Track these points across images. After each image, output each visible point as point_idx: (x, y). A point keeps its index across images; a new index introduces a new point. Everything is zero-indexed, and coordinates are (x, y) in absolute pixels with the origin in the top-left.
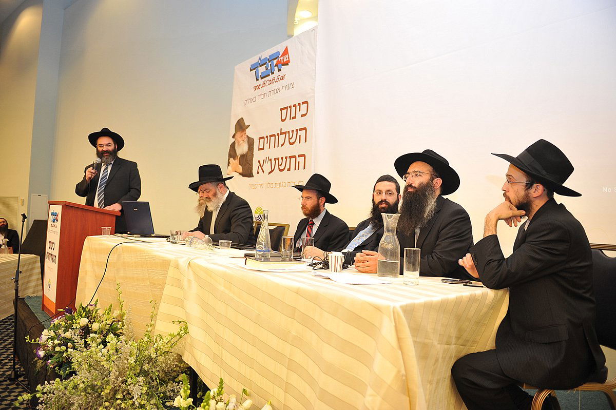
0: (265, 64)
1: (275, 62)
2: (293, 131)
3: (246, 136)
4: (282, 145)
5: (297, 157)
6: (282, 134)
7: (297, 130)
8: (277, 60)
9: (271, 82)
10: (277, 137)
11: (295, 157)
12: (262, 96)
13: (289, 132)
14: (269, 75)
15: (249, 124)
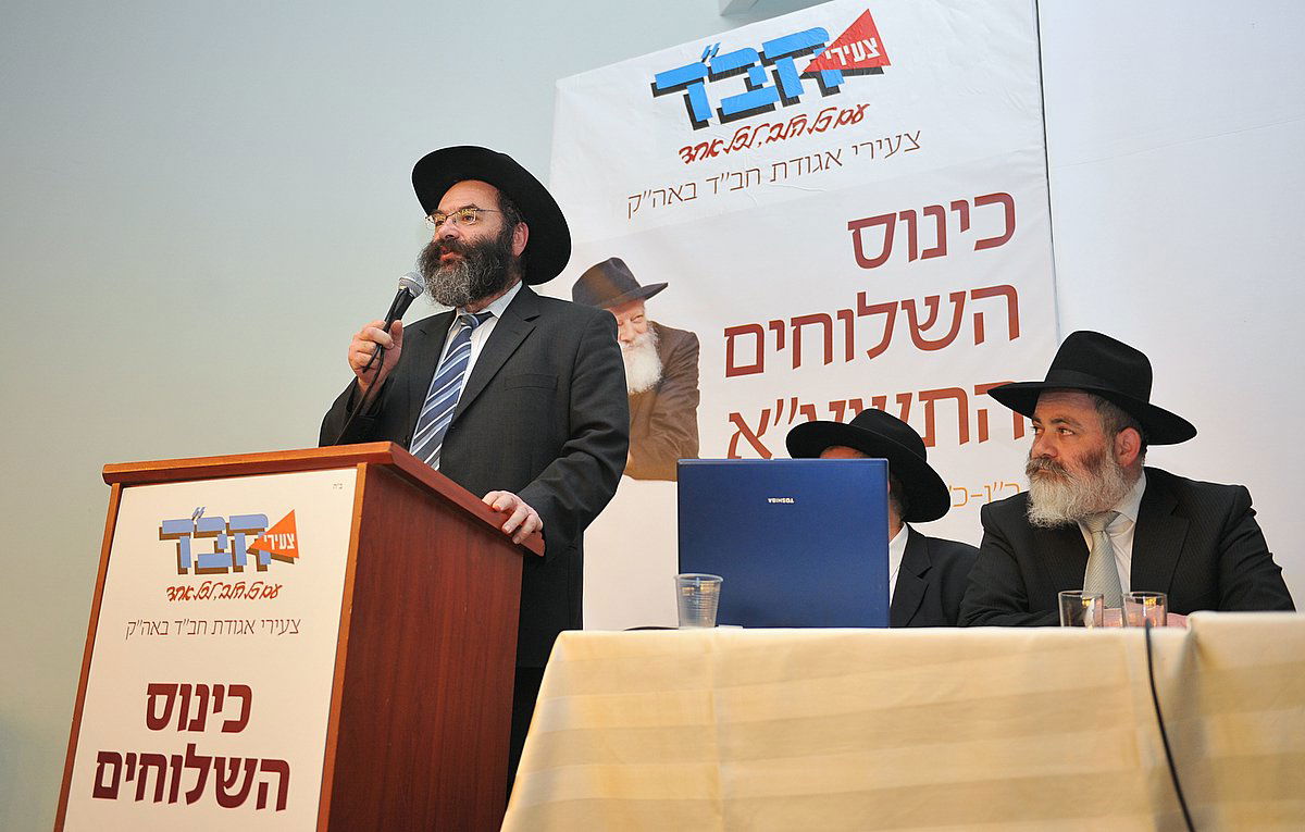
0: (744, 69)
1: (802, 64)
2: (933, 302)
3: (642, 326)
4: (873, 353)
5: (970, 392)
6: (865, 310)
7: (958, 298)
8: (812, 56)
9: (780, 133)
10: (839, 327)
11: (959, 394)
12: (735, 181)
13: (909, 305)
14: (771, 108)
15: (662, 281)
